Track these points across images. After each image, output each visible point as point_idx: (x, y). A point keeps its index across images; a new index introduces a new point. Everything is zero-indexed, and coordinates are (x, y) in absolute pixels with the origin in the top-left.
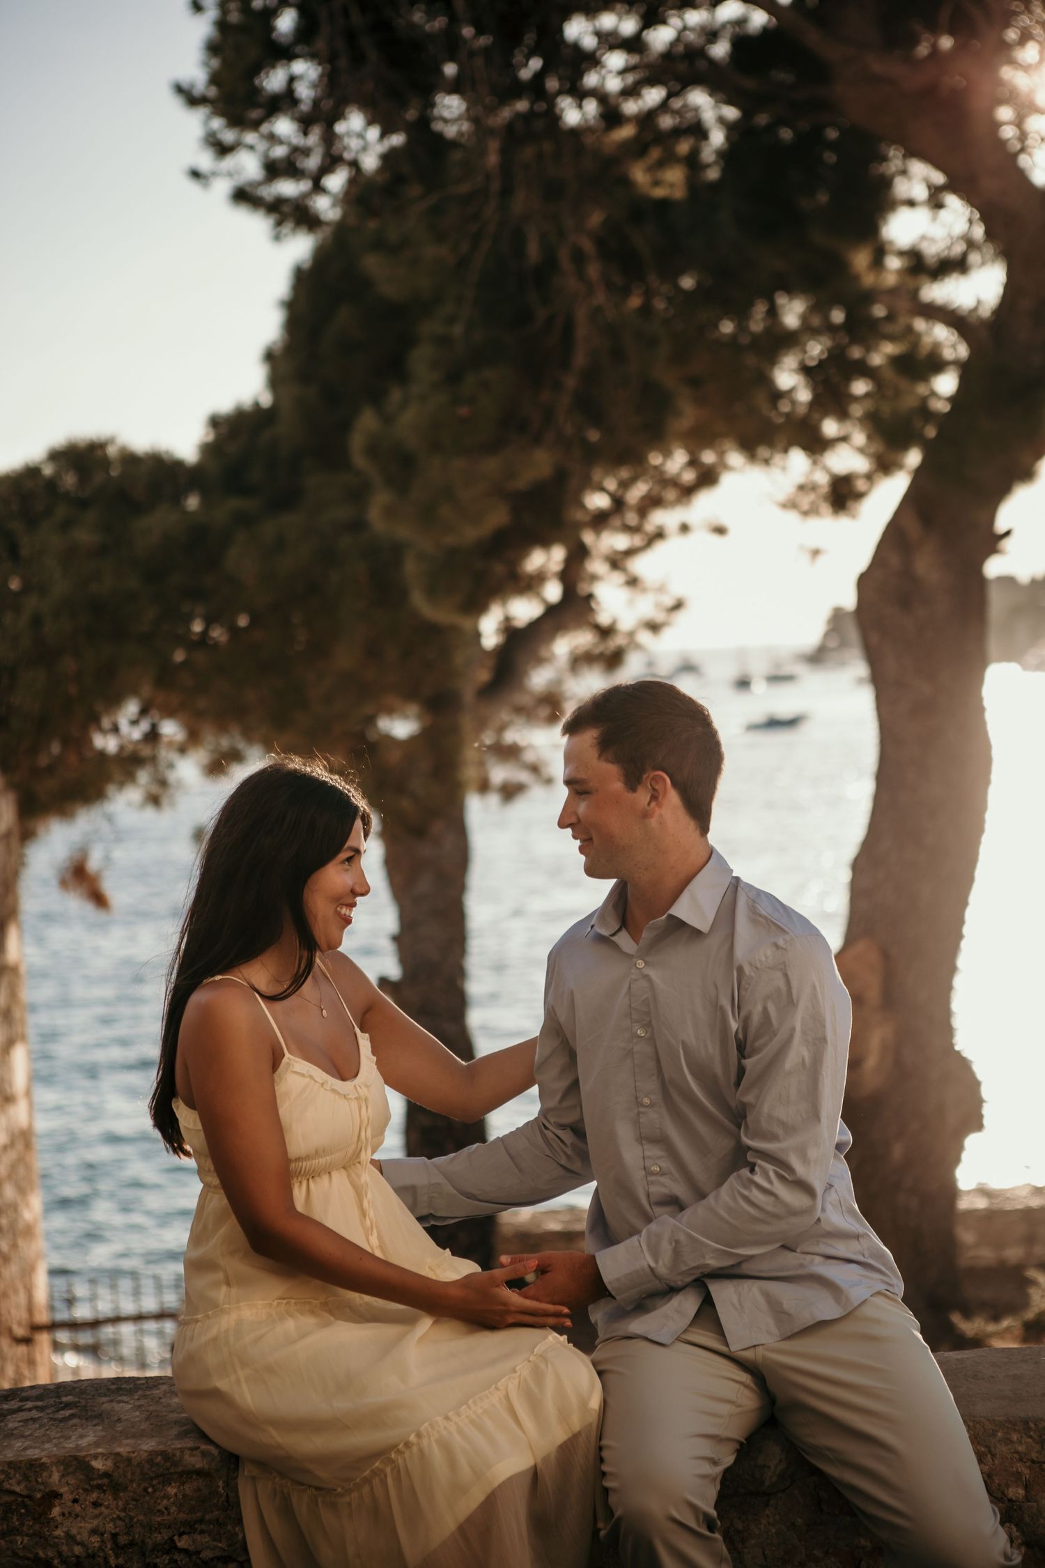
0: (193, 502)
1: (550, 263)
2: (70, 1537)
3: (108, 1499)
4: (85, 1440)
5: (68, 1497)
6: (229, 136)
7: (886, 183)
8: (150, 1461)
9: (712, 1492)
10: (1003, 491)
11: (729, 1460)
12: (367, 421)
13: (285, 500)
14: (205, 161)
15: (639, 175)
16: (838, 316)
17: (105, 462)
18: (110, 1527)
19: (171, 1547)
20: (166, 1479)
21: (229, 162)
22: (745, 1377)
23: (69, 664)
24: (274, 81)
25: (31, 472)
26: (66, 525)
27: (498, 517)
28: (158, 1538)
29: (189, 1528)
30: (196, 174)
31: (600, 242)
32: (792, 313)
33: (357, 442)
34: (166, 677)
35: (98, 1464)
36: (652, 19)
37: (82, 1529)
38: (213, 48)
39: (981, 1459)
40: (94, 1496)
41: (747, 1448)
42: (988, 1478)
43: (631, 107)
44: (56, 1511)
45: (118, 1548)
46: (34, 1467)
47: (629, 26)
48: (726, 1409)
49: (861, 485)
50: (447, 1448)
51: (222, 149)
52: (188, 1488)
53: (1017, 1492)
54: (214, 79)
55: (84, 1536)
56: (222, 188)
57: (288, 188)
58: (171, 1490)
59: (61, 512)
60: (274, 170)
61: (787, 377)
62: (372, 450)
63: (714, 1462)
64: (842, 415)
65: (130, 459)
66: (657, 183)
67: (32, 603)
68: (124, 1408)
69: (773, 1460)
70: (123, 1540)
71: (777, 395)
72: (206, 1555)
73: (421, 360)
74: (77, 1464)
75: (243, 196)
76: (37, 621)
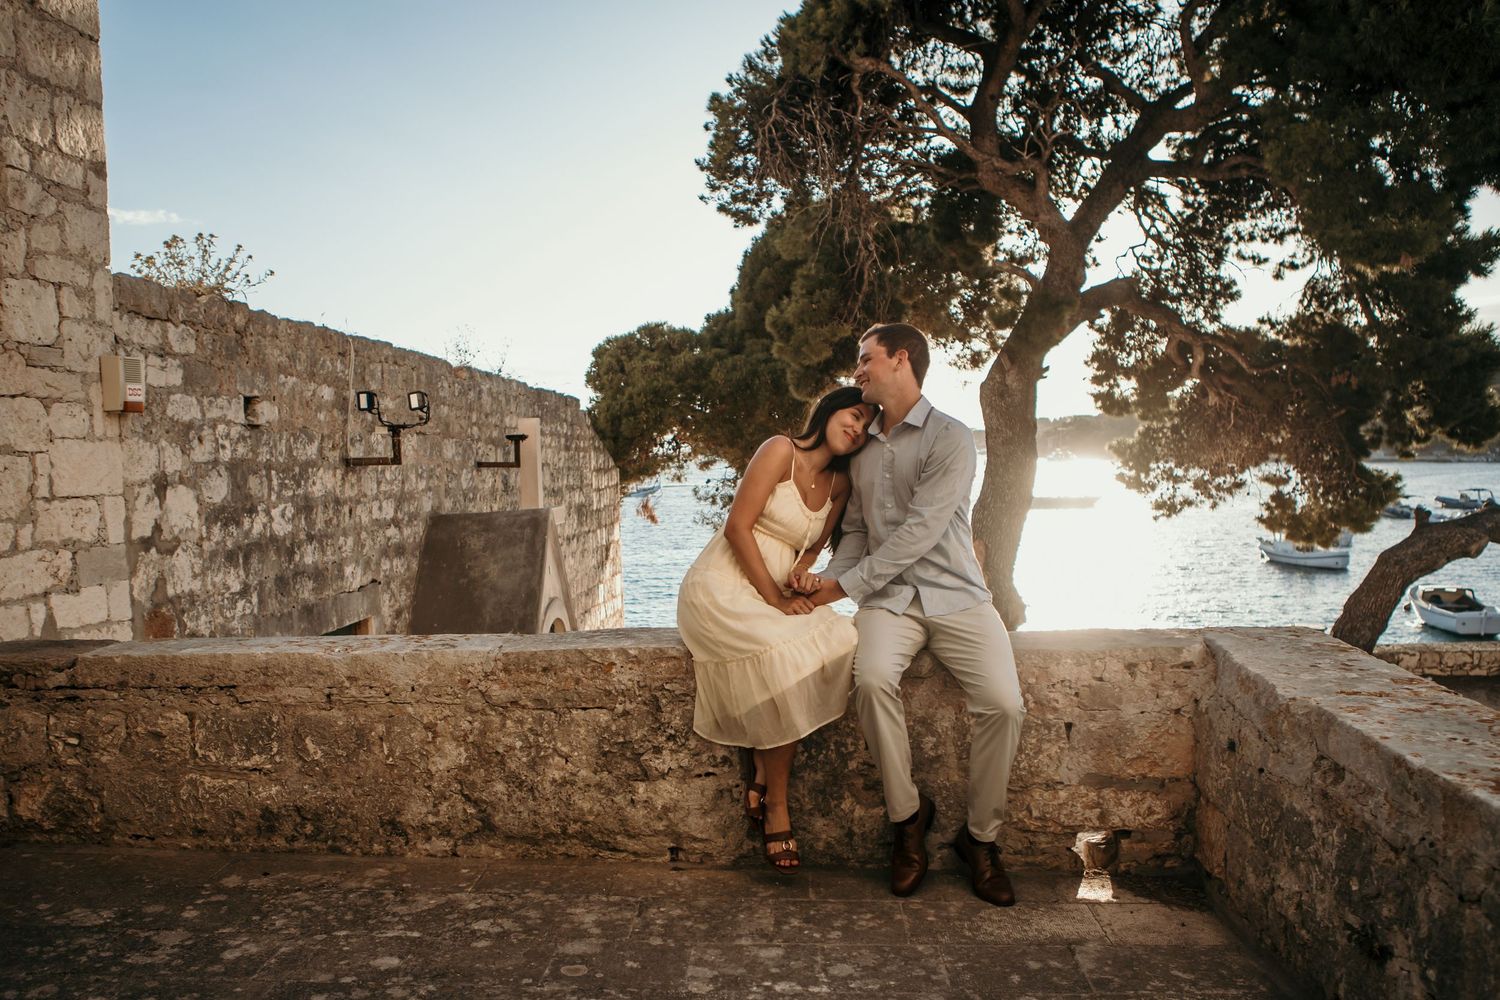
0: (697, 351)
1: (854, 246)
2: (619, 681)
3: (636, 667)
4: (626, 644)
5: (619, 665)
6: (717, 183)
7: (999, 223)
8: (654, 652)
9: (899, 678)
10: (1046, 349)
11: (908, 665)
12: (773, 311)
13: (737, 350)
14: (707, 192)
15: (895, 211)
16: (977, 282)
17: (662, 334)
18: (637, 678)
19: (662, 688)
20: (661, 659)
21: (716, 194)
22: (920, 628)
23: (643, 416)
24: (738, 161)
25: (631, 336)
26: (644, 358)
27: (827, 354)
28: (657, 684)
29: (670, 681)
30: (702, 198)
31: (876, 237)
32: (958, 278)
33: (768, 320)
34: (684, 424)
35: (632, 652)
36: (901, 145)
37: (624, 678)
38: (712, 146)
39: (1017, 666)
40: (630, 665)
41: (916, 659)
42: (1020, 675)
43: (892, 182)
44: (614, 671)
45: (640, 688)
46: (604, 652)
47: (891, 148)
48: (909, 642)
49: (985, 356)
50: (781, 655)
51: (714, 188)
52: (670, 664)
53: (1032, 680)
54: (712, 159)
55: (625, 681)
56: (713, 205)
57: (742, 206)
58: (663, 665)
59: (643, 353)
60: (735, 198)
61: (955, 307)
62: (774, 324)
63: (902, 666)
64: (978, 325)
65: (673, 331)
66: (901, 216)
67: (630, 389)
68: (644, 636)
69: (926, 664)
70: (642, 684)
71: (950, 316)
72: (677, 692)
73: (797, 287)
74: (623, 652)
75: (722, 209)
76: (631, 397)
